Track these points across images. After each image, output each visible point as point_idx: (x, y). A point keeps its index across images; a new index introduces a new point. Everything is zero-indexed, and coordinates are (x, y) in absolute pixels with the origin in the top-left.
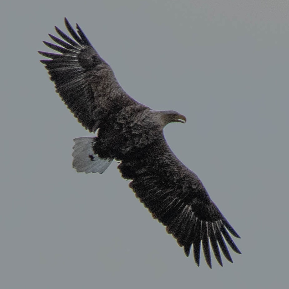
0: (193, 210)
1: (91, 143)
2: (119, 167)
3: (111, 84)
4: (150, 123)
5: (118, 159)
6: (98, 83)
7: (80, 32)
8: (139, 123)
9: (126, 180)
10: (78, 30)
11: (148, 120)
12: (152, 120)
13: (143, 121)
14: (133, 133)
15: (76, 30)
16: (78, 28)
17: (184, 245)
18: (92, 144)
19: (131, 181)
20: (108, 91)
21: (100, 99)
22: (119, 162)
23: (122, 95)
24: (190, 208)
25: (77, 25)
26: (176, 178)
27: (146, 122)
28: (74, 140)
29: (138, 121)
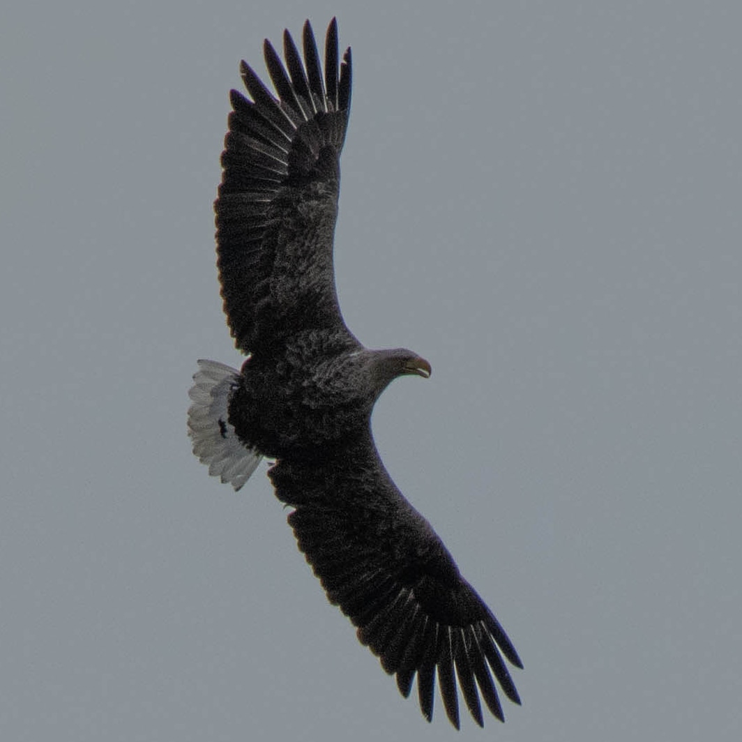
0: (417, 600)
1: (230, 386)
2: (271, 474)
3: (314, 253)
4: (342, 391)
5: (270, 455)
6: (292, 237)
7: (347, 69)
8: (320, 385)
9: (284, 504)
10: (344, 62)
11: (338, 384)
12: (347, 384)
13: (327, 383)
14: (304, 402)
15: (341, 60)
16: (348, 57)
17: (397, 671)
18: (231, 389)
19: (292, 509)
20: (301, 268)
21: (282, 278)
22: (271, 464)
23: (322, 292)
24: (411, 596)
25: (349, 50)
26: (382, 527)
27: (333, 388)
28: (199, 361)
29: (320, 379)
